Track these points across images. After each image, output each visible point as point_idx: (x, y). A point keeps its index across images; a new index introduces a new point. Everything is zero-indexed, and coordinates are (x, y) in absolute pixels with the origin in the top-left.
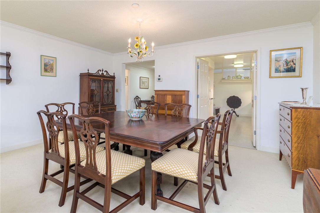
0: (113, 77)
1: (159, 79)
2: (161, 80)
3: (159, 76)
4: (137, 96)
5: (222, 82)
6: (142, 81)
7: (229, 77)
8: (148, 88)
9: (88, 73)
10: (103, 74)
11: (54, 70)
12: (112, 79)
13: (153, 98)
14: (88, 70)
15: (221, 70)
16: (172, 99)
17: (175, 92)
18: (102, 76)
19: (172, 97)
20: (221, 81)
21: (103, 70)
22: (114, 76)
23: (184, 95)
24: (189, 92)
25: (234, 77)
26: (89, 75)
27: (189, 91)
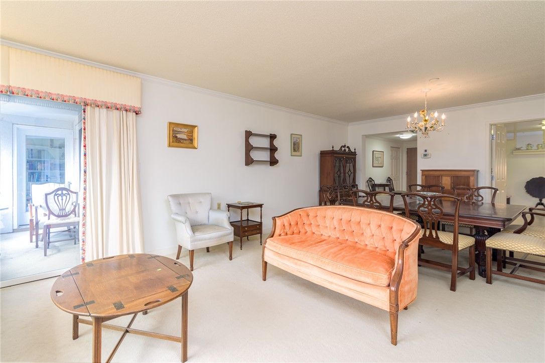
0: (354, 154)
1: (425, 155)
2: (428, 157)
3: (426, 151)
4: (370, 178)
5: (514, 154)
6: (376, 157)
7: (530, 146)
8: (382, 167)
9: (333, 150)
10: (345, 150)
11: (300, 149)
12: (354, 156)
13: (389, 181)
14: (333, 147)
15: (512, 134)
16: (451, 181)
17: (457, 172)
18: (344, 153)
19: (451, 179)
20: (513, 152)
21: (345, 146)
22: (355, 152)
23: (473, 175)
24: (479, 173)
25: (540, 145)
26: (332, 153)
27: (478, 171)
